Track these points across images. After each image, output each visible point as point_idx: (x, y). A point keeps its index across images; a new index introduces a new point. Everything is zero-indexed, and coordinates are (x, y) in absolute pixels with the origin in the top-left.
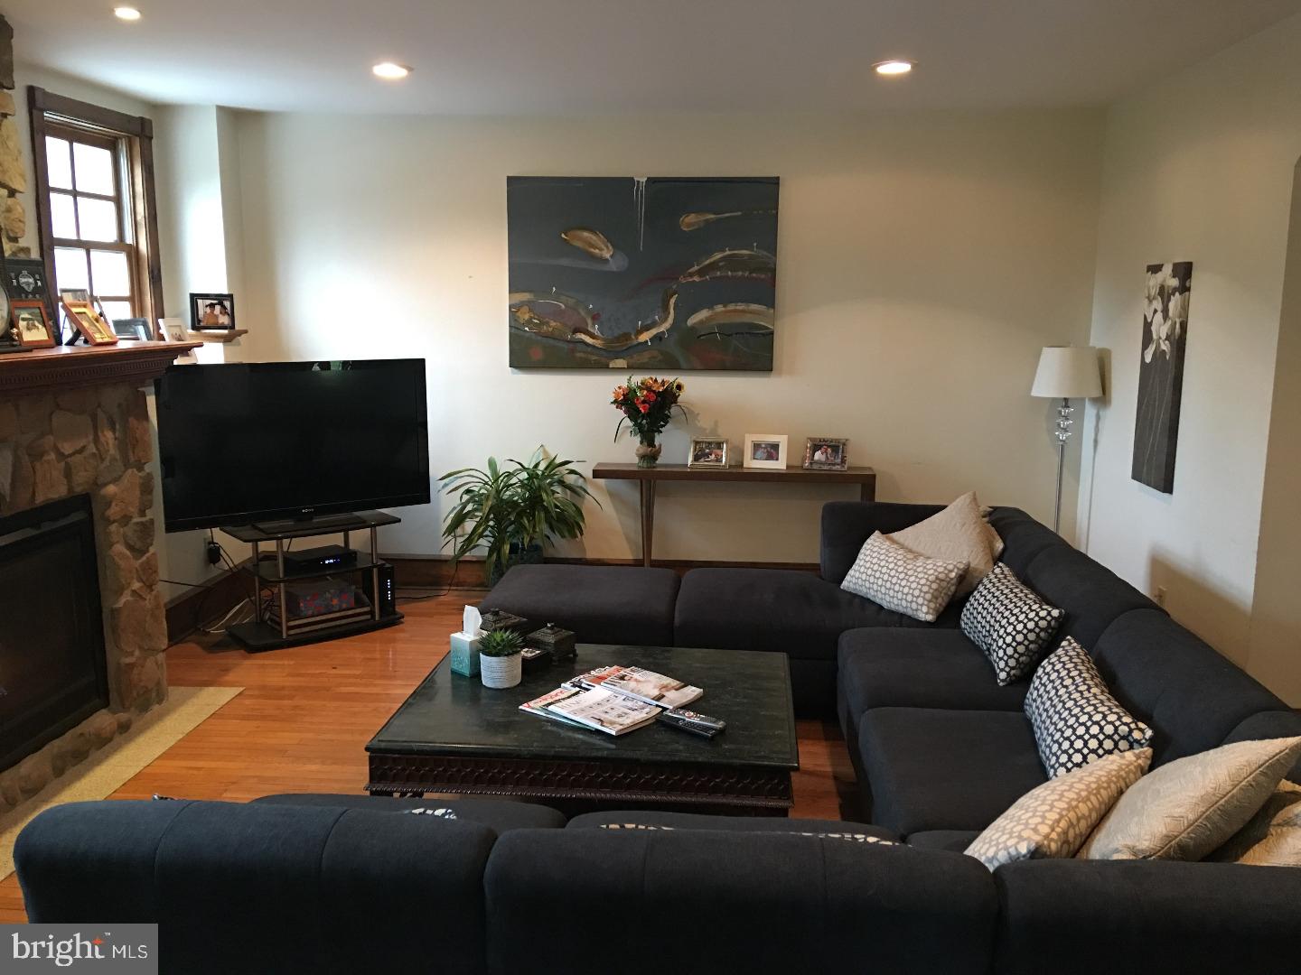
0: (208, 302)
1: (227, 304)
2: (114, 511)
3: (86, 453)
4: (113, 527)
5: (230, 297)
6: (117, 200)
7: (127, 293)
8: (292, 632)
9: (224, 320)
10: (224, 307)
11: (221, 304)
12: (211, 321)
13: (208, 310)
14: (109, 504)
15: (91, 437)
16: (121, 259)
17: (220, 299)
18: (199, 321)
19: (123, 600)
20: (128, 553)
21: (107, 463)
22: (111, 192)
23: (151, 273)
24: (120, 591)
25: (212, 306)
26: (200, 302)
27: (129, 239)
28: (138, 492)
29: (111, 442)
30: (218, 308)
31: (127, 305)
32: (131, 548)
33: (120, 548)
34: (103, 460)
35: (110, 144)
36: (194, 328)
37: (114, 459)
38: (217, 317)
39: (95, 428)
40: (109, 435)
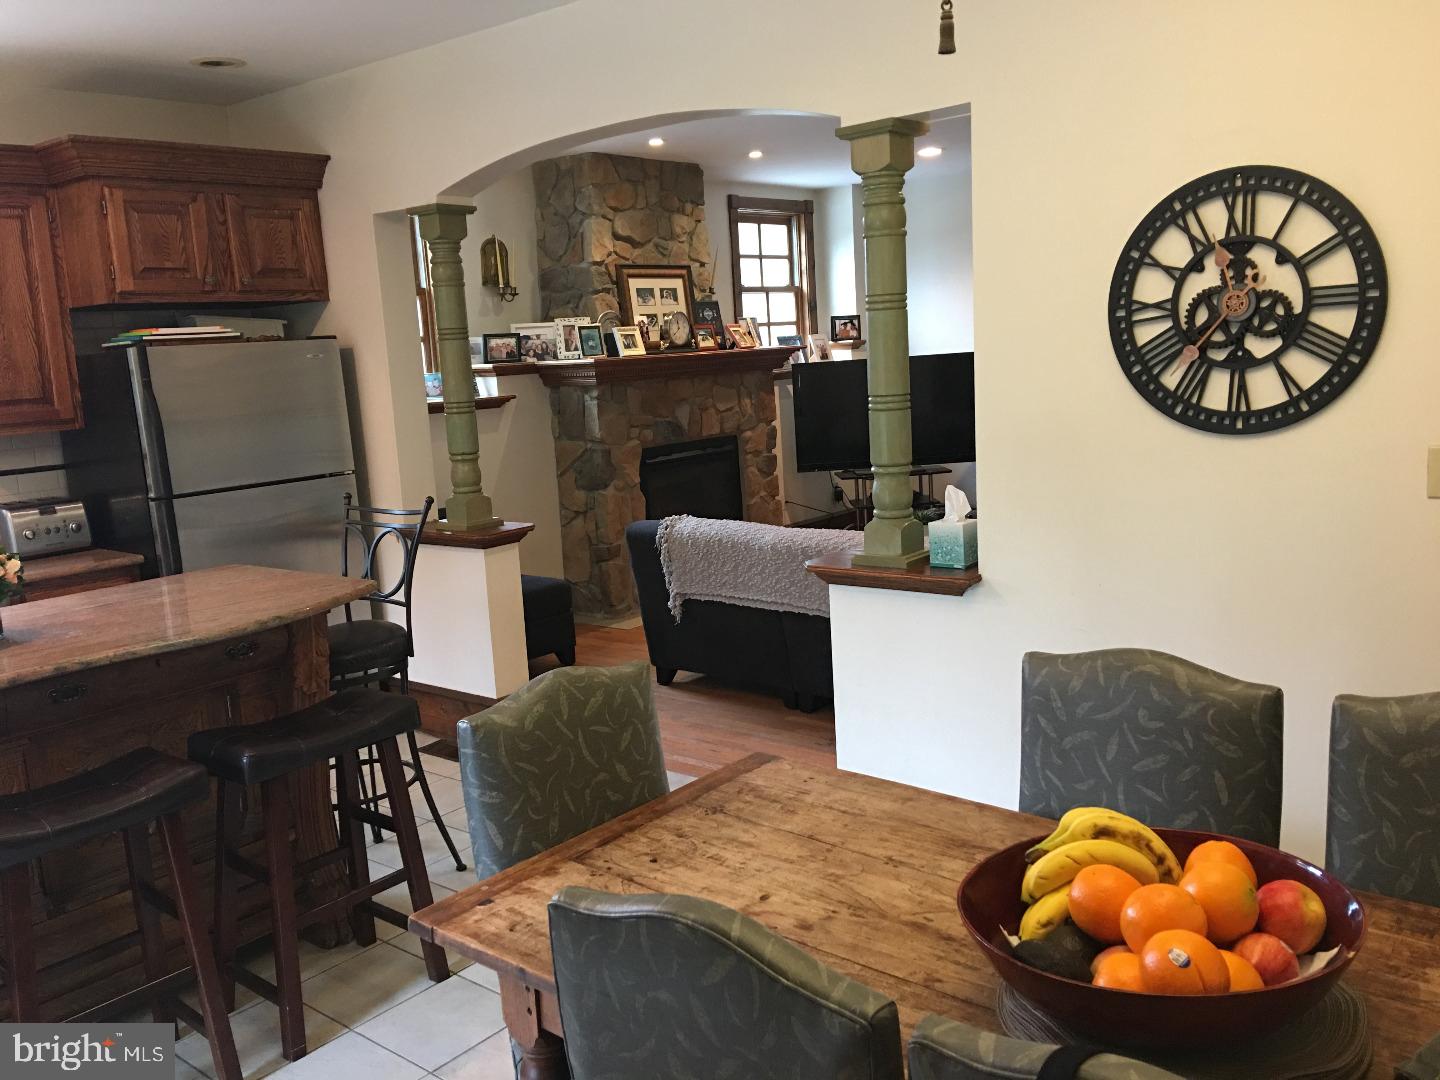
0: (843, 321)
1: (856, 322)
2: (749, 447)
3: (734, 411)
4: (749, 456)
6: (790, 258)
7: (794, 319)
10: (853, 324)
11: (851, 322)
12: (845, 335)
13: (843, 327)
14: (747, 442)
15: (737, 402)
16: (790, 297)
17: (851, 319)
18: (836, 335)
19: (754, 500)
20: (757, 473)
21: (746, 418)
22: (786, 253)
23: (810, 304)
24: (753, 495)
25: (845, 324)
27: (797, 284)
28: (766, 439)
29: (749, 406)
30: (849, 325)
31: (794, 327)
32: (759, 470)
33: (754, 469)
34: (744, 416)
35: (787, 222)
37: (751, 416)
38: (848, 331)
39: (739, 397)
40: (747, 401)
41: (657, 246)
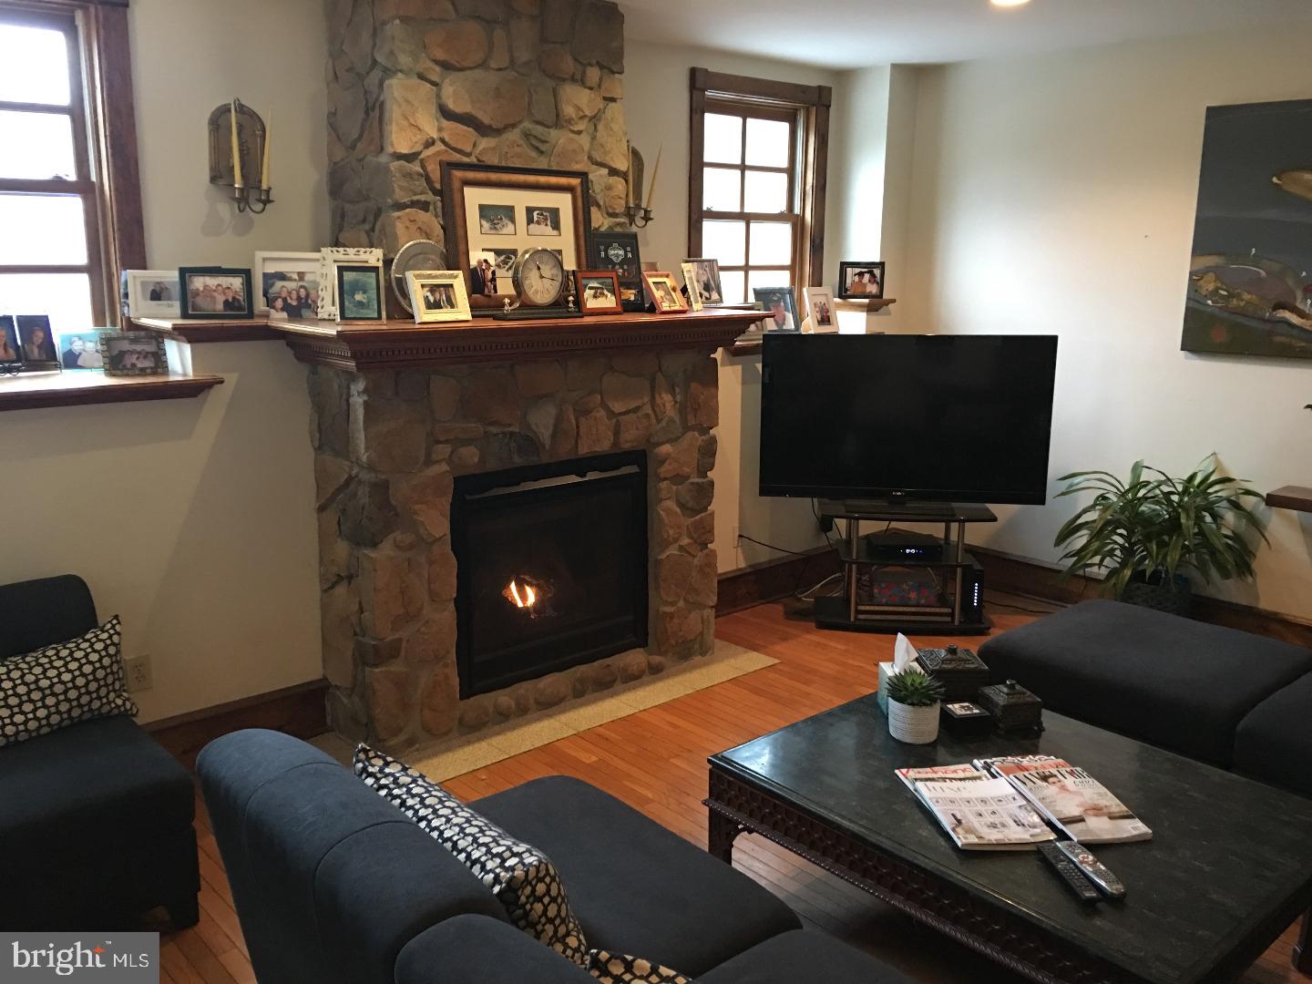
0: (858, 270)
1: (877, 272)
2: (664, 470)
3: (640, 414)
4: (664, 485)
5: (881, 265)
6: (791, 171)
7: (787, 262)
8: (861, 617)
9: (873, 289)
10: (873, 275)
11: (871, 273)
12: (859, 290)
13: (857, 278)
14: (663, 462)
15: (646, 399)
16: (785, 230)
17: (870, 266)
18: (846, 290)
19: (668, 553)
20: (678, 510)
21: (663, 424)
22: (784, 164)
23: (813, 241)
24: (666, 544)
25: (861, 274)
26: (849, 270)
27: (797, 210)
28: (696, 455)
29: (668, 406)
30: (867, 276)
31: (787, 274)
32: (682, 506)
33: (671, 504)
34: (659, 421)
35: (790, 118)
36: (840, 297)
37: (672, 420)
38: (865, 285)
39: (652, 390)
40: (667, 398)
41: (527, 135)
